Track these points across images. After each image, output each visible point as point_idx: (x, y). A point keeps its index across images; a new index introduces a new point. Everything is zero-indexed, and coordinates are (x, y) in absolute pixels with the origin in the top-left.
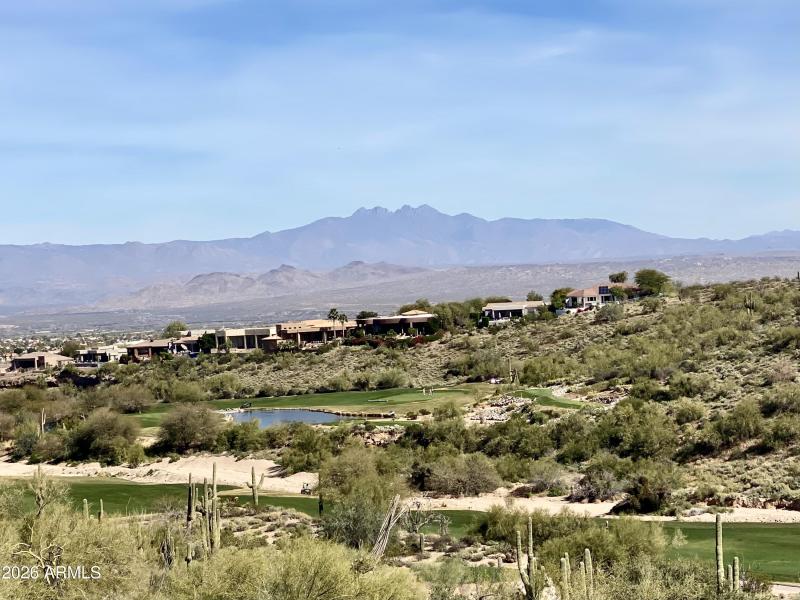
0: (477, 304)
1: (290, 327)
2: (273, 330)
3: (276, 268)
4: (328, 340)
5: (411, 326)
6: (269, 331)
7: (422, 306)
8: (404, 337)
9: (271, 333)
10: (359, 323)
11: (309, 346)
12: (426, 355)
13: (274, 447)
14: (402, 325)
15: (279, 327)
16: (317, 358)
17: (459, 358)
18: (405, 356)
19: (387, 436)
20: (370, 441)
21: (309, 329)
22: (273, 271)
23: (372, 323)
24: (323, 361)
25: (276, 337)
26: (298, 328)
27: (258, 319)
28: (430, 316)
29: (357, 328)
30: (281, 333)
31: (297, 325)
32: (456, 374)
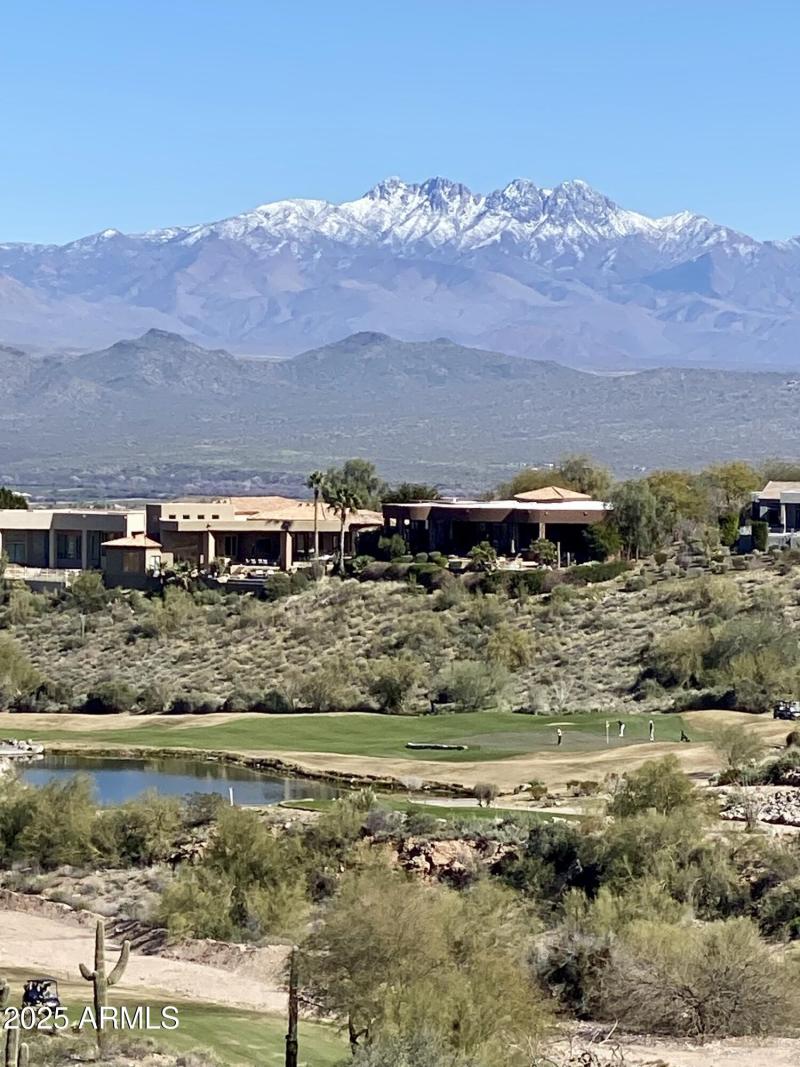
0: (731, 481)
1: (187, 514)
2: (137, 521)
3: (131, 337)
4: (296, 557)
5: (542, 534)
6: (123, 520)
7: (575, 478)
8: (518, 565)
9: (130, 529)
10: (388, 513)
11: (240, 572)
12: (581, 619)
13: (136, 862)
14: (516, 531)
15: (153, 513)
16: (259, 609)
17: (679, 632)
18: (518, 619)
19: (468, 851)
20: (420, 860)
21: (240, 524)
22: (121, 347)
23: (424, 517)
24: (277, 621)
25: (141, 541)
26: (208, 519)
27: (72, 484)
28: (598, 506)
29: (385, 531)
30: (158, 530)
31: (209, 509)
32: (670, 682)
